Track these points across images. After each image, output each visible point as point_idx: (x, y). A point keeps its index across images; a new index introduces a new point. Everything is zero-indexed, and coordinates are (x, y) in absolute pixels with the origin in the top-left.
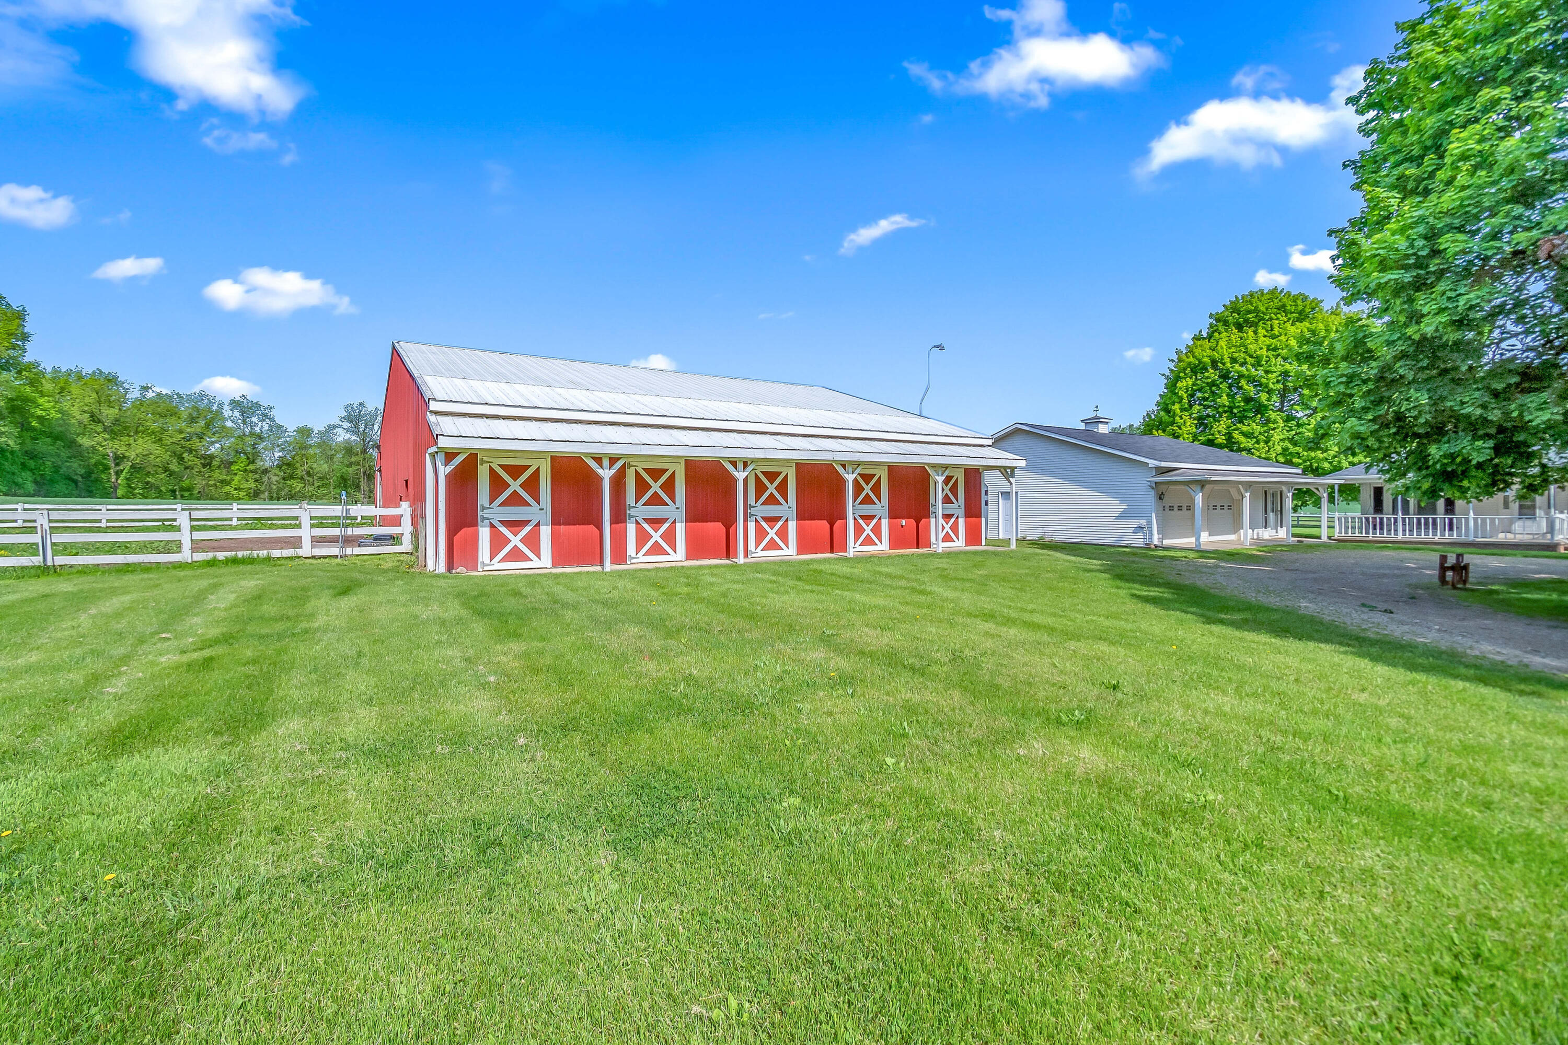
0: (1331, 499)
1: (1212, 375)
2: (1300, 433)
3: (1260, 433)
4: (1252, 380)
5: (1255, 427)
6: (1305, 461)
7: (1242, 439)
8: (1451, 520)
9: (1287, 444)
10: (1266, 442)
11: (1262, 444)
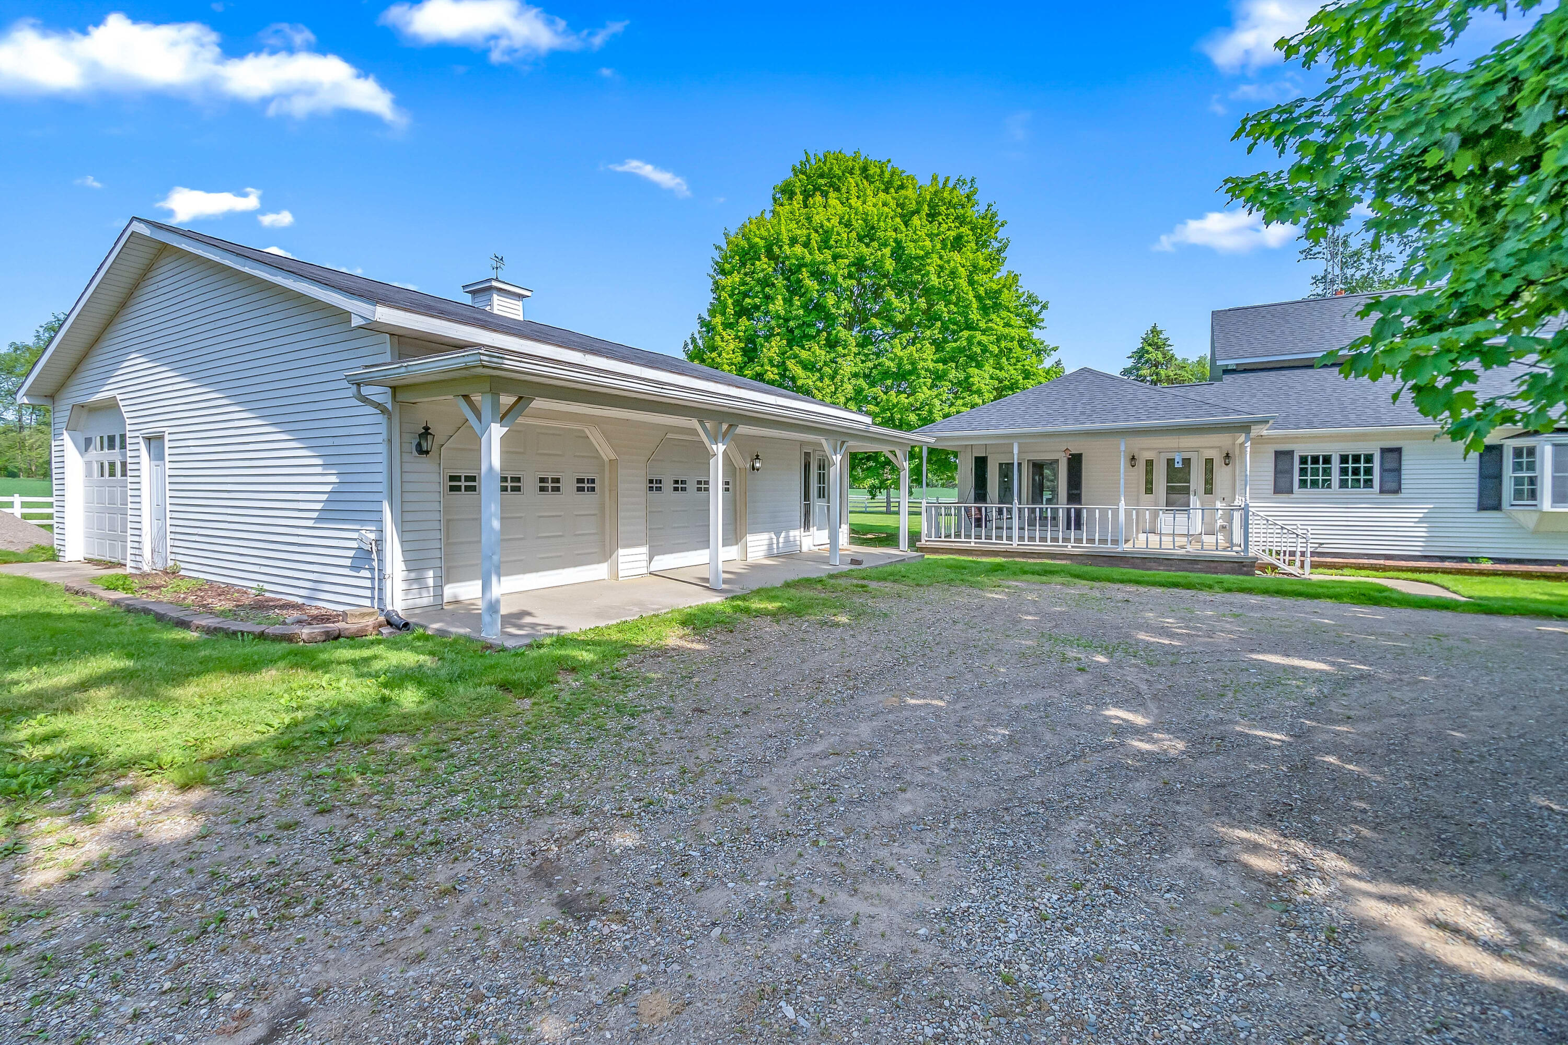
0: (917, 477)
1: (764, 265)
2: (879, 364)
3: (825, 364)
4: (818, 274)
5: (818, 352)
6: (884, 411)
7: (798, 371)
8: (1078, 513)
9: (861, 382)
10: (832, 378)
11: (827, 381)
